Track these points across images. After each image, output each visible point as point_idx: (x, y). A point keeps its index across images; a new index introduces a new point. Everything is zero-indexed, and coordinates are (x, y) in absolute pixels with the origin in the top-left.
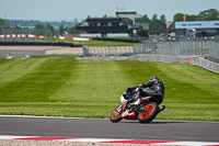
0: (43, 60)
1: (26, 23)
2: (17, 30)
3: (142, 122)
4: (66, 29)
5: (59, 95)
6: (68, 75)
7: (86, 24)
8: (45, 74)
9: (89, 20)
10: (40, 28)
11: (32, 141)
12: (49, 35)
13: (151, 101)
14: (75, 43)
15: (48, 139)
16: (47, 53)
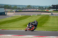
0: (41, 16)
1: (36, 6)
2: (34, 8)
3: (31, 31)
4: (47, 8)
5: (45, 25)
6: (47, 20)
7: (52, 7)
8: (41, 20)
9: (53, 6)
10: (40, 8)
11: (37, 37)
12: (42, 10)
13: (34, 26)
14: (49, 12)
15: (42, 37)
16: (42, 14)
